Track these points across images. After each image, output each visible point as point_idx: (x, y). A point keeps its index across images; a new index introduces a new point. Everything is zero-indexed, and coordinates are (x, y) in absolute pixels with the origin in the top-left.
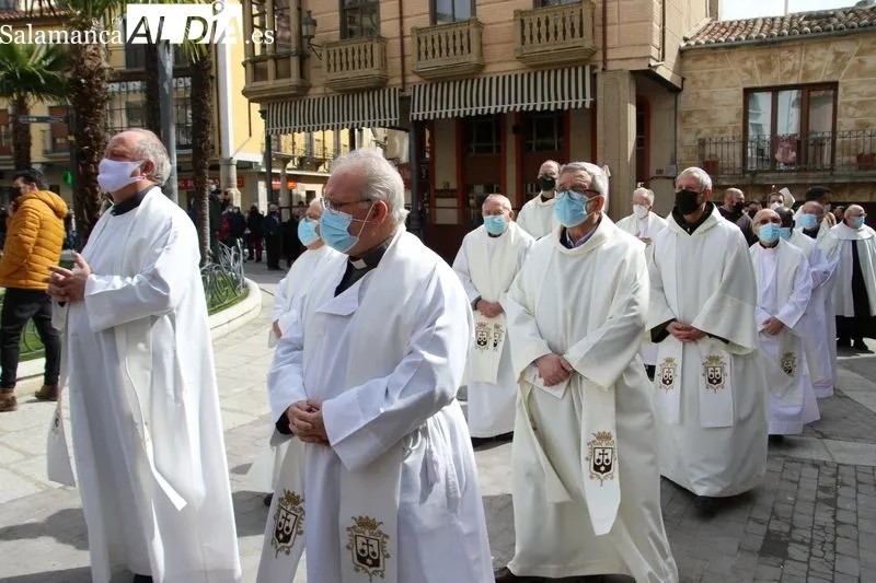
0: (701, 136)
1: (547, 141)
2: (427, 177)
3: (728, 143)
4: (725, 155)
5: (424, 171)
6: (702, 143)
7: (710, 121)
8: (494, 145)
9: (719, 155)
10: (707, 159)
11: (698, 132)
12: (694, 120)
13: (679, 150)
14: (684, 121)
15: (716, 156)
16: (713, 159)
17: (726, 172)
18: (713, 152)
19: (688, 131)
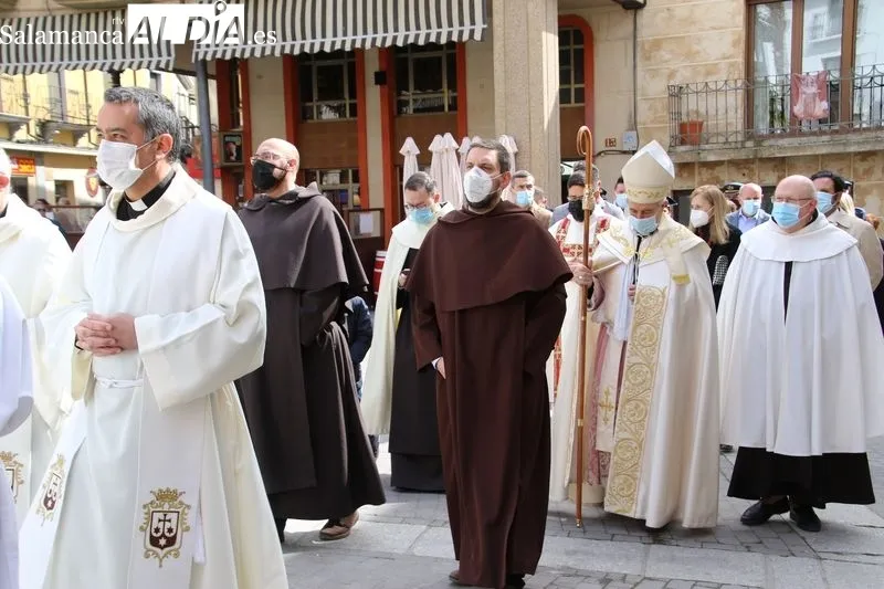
0: (677, 81)
1: (431, 96)
2: (239, 158)
3: (717, 91)
4: (712, 112)
5: (234, 148)
6: (677, 93)
7: (690, 55)
8: (348, 102)
9: (702, 110)
10: (685, 119)
11: (671, 75)
12: (664, 54)
13: (642, 107)
14: (648, 59)
15: (697, 112)
16: (693, 118)
17: (714, 140)
18: (692, 107)
19: (654, 73)
